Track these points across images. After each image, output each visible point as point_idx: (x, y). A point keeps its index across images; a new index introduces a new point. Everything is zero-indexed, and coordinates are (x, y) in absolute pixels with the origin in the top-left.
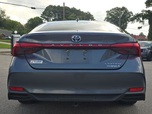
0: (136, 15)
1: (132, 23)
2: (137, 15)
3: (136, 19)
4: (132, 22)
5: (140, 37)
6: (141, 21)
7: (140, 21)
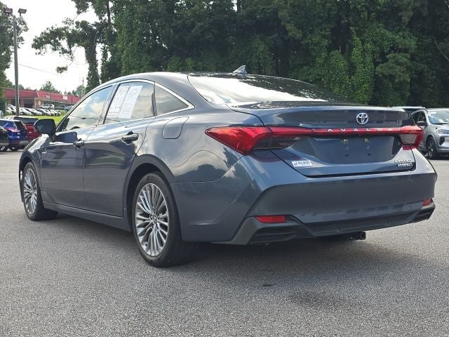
0: (48, 32)
1: (39, 53)
2: (51, 31)
3: (51, 43)
4: (38, 51)
5: (48, 97)
6: (64, 51)
7: (62, 49)
